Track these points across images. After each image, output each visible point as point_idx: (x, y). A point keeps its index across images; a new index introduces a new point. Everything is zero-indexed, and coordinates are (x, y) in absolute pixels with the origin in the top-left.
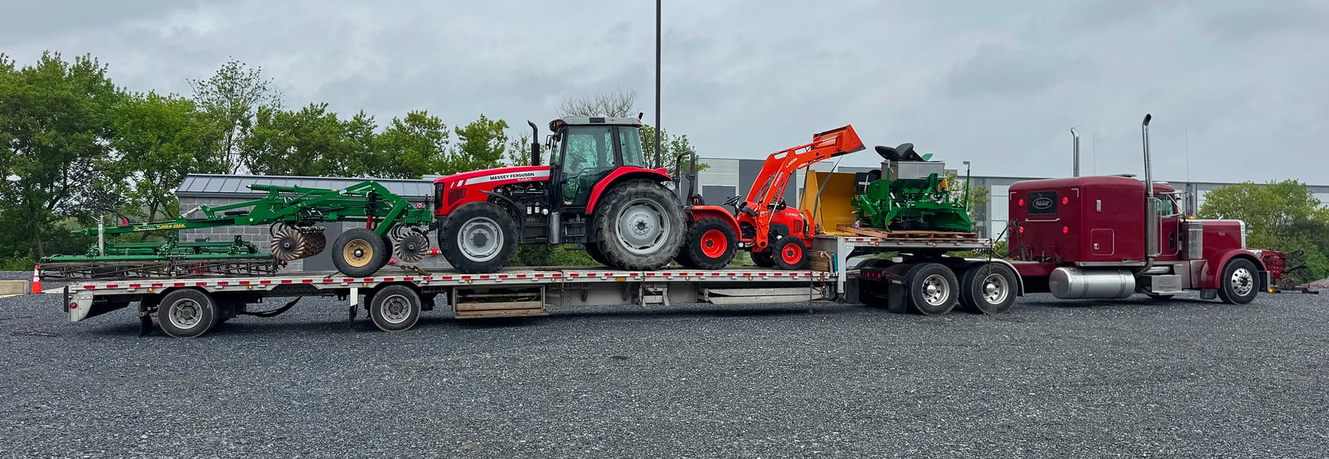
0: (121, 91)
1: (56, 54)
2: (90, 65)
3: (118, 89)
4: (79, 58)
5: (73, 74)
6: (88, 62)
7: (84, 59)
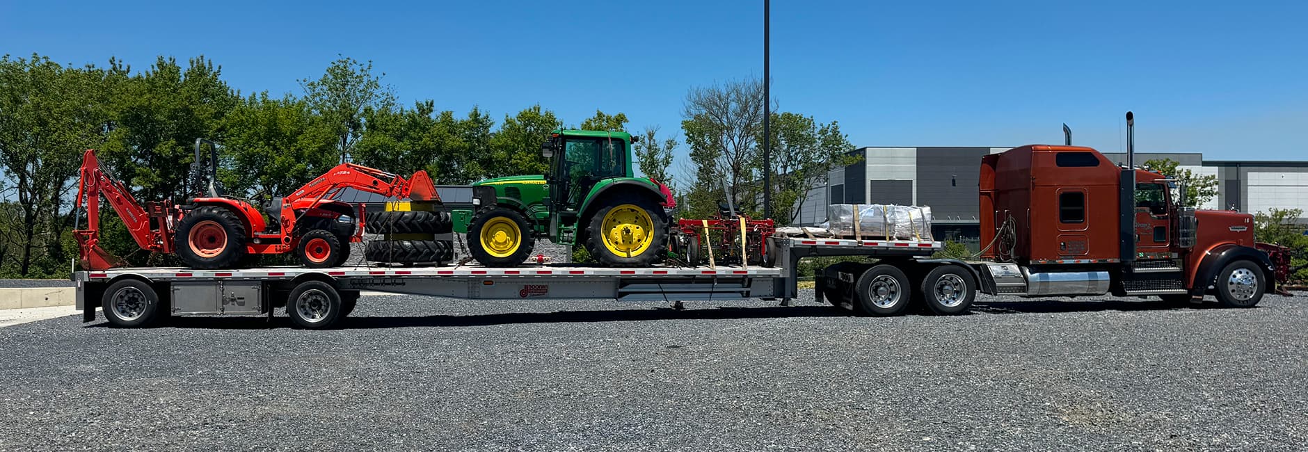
0: (235, 94)
1: (171, 59)
2: (205, 68)
3: (232, 92)
4: (193, 61)
5: (188, 78)
6: (203, 65)
7: (198, 62)
